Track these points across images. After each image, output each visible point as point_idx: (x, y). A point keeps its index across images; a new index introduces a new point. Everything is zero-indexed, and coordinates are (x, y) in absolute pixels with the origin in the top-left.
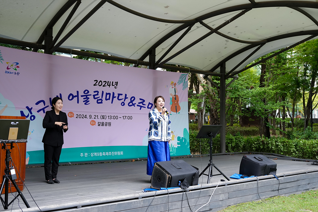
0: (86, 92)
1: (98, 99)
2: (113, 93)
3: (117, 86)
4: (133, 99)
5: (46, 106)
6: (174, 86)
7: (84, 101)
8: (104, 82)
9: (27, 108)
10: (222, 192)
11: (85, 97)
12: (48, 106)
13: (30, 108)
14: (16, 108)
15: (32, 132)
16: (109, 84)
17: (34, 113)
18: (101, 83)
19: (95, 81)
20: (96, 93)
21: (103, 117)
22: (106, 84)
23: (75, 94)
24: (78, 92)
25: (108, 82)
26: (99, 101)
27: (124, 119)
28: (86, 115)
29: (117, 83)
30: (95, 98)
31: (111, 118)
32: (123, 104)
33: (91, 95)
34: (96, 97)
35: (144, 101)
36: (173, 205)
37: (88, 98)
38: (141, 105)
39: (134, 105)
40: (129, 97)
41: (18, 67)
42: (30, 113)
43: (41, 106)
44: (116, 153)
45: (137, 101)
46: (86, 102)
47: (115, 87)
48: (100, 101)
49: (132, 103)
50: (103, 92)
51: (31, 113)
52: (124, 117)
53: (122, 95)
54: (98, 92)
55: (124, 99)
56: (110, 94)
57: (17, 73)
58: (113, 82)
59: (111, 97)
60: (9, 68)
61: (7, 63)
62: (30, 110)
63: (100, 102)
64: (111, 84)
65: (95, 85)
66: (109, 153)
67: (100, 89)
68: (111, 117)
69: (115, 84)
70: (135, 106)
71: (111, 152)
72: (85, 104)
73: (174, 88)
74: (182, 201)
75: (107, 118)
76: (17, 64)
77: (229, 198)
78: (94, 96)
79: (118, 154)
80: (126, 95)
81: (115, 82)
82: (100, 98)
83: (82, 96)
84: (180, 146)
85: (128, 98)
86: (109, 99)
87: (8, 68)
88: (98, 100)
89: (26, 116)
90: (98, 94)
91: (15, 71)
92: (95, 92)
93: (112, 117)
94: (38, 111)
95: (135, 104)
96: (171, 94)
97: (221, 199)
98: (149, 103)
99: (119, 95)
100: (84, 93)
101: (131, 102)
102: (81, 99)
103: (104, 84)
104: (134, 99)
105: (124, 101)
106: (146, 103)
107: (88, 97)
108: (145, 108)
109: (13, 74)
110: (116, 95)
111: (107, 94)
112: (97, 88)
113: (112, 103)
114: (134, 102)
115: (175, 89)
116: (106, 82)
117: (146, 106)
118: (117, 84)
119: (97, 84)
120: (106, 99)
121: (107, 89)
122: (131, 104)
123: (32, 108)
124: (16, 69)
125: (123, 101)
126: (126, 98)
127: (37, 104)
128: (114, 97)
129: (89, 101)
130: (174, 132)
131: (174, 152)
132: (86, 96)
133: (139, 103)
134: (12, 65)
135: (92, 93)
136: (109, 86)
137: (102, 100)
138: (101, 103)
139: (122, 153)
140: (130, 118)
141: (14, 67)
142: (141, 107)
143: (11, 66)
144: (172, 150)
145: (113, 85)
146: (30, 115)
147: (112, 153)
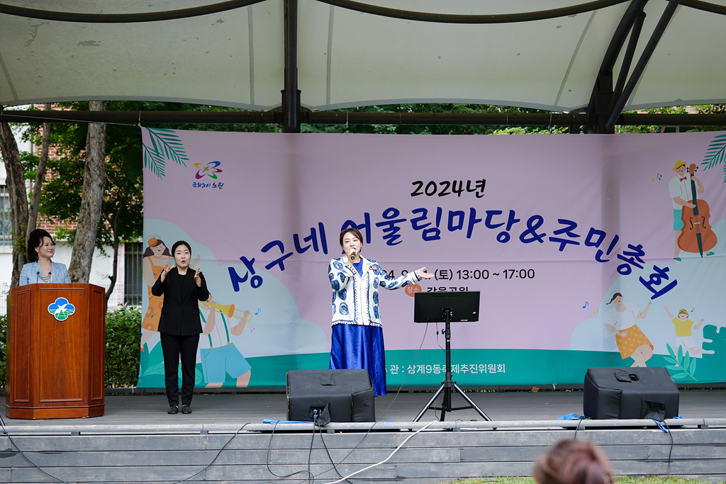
0: (391, 213)
1: (427, 228)
2: (473, 211)
3: (482, 191)
4: (535, 222)
5: (285, 254)
6: (688, 175)
7: (385, 238)
8: (441, 184)
9: (244, 259)
10: (438, 443)
11: (388, 226)
12: (291, 254)
13: (250, 260)
14: (218, 261)
15: (256, 314)
16: (457, 189)
17: (259, 270)
18: (431, 189)
19: (414, 184)
20: (420, 214)
21: (443, 275)
22: (450, 189)
23: (360, 220)
24: (367, 216)
25: (455, 182)
26: (429, 235)
27: (509, 276)
28: (392, 271)
29: (482, 184)
30: (416, 227)
31: (466, 277)
32: (504, 238)
33: (405, 220)
34: (419, 223)
35: (574, 225)
36: (285, 455)
37: (398, 229)
38: (564, 236)
39: (539, 238)
40: (523, 216)
41: (219, 171)
42: (249, 272)
43: (275, 253)
44: (482, 368)
45: (548, 228)
46: (392, 238)
47: (477, 193)
48: (433, 234)
49: (534, 234)
50: (439, 211)
51: (253, 272)
52: (509, 273)
53: (499, 212)
54: (425, 211)
55: (505, 226)
56: (461, 214)
57: (217, 184)
58: (469, 182)
59: (465, 221)
60: (200, 174)
61: (196, 165)
62: (249, 264)
63: (431, 235)
64: (464, 187)
65: (413, 194)
66: (460, 367)
67: (431, 204)
68: (466, 273)
69: (477, 186)
70: (542, 241)
71: (468, 363)
72: (389, 243)
73: (688, 182)
74: (311, 449)
75: (456, 276)
76: (218, 164)
77: (462, 460)
78: (414, 222)
79: (488, 371)
80: (512, 213)
81: (477, 182)
82: (434, 225)
83: (378, 225)
84: (712, 352)
85: (518, 220)
86: (460, 227)
87: (198, 176)
88: (425, 232)
89: (242, 277)
90: (424, 217)
91: (213, 180)
92: (415, 212)
93: (470, 274)
94: (268, 267)
95: (544, 235)
96: (678, 200)
97: (436, 460)
98: (592, 231)
99: (490, 214)
100: (385, 215)
101: (531, 229)
102: (377, 233)
103: (440, 188)
104: (541, 221)
105: (508, 228)
106: (582, 231)
107: (395, 225)
108: (578, 244)
109: (210, 188)
110: (481, 215)
111: (452, 214)
112: (421, 201)
113: (469, 236)
114: (538, 231)
115: (693, 183)
116: (448, 183)
117: (582, 240)
118: (483, 187)
119: (422, 190)
120: (451, 228)
121: (451, 203)
122: (530, 236)
123: (253, 260)
124: (215, 177)
125: (503, 228)
126: (512, 220)
127: (265, 249)
128: (473, 221)
129: (399, 236)
130: (689, 311)
131: (688, 370)
132: (391, 223)
133: (556, 233)
134: (206, 169)
135: (407, 214)
136: (459, 192)
137: (438, 232)
138: (437, 237)
139: (501, 368)
140: (528, 274)
141: (211, 171)
142: (564, 243)
143: (204, 171)
144: (682, 364)
145: (469, 190)
146: (250, 276)
147: (469, 367)
